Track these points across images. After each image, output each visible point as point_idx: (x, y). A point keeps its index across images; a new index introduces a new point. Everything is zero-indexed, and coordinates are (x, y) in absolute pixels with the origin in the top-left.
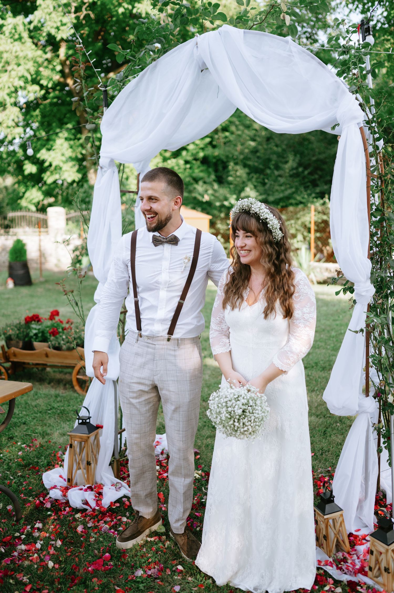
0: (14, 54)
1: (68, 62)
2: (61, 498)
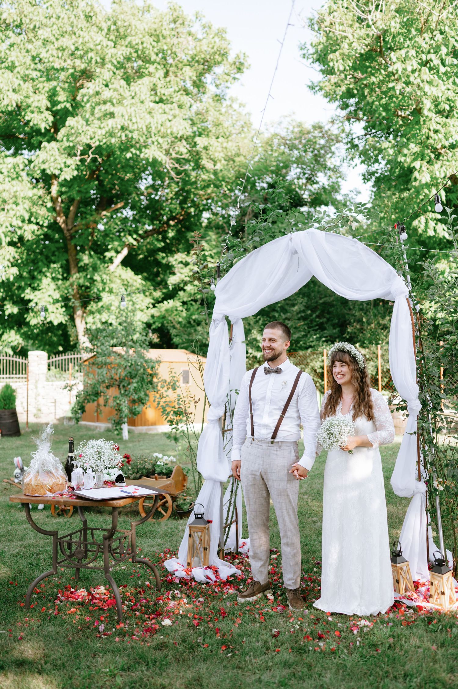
0: (13, 194)
1: (60, 200)
2: (185, 577)
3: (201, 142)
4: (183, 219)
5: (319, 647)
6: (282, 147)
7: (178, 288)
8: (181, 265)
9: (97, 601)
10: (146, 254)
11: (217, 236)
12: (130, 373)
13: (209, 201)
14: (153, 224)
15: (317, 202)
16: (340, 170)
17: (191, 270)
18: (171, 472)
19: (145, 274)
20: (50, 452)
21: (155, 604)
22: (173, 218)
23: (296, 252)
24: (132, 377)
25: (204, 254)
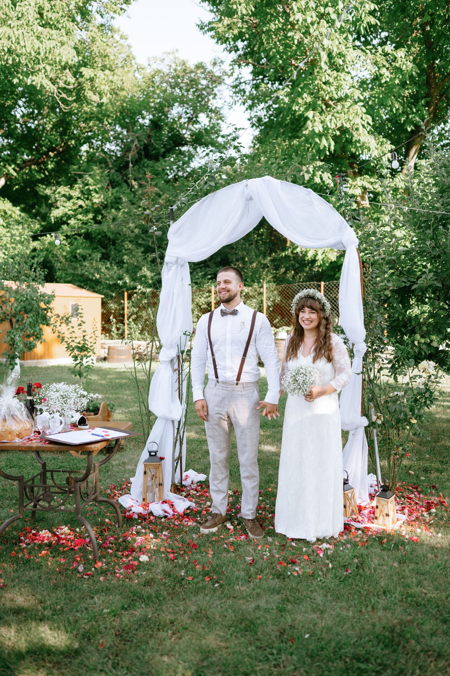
2: (142, 512)
3: (87, 72)
4: (63, 151)
5: (297, 571)
6: (165, 85)
7: (61, 222)
8: (63, 199)
9: (64, 541)
10: (22, 184)
11: (101, 171)
12: (25, 307)
13: (90, 134)
14: (32, 154)
15: (199, 142)
16: (221, 112)
17: (74, 204)
18: (98, 409)
19: (23, 206)
20: (14, 397)
21: (124, 541)
22: (53, 150)
23: (251, 199)
24: (26, 312)
25: (89, 189)
